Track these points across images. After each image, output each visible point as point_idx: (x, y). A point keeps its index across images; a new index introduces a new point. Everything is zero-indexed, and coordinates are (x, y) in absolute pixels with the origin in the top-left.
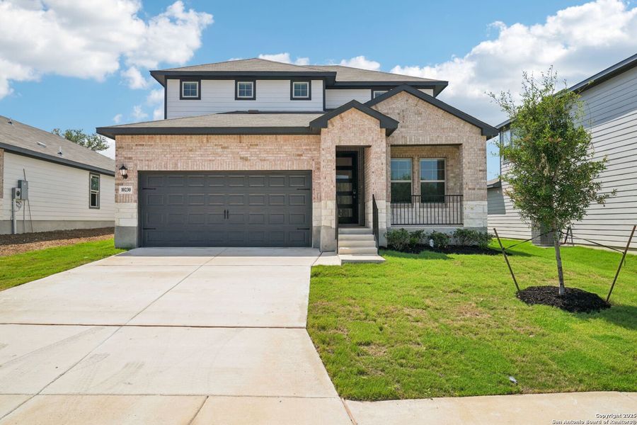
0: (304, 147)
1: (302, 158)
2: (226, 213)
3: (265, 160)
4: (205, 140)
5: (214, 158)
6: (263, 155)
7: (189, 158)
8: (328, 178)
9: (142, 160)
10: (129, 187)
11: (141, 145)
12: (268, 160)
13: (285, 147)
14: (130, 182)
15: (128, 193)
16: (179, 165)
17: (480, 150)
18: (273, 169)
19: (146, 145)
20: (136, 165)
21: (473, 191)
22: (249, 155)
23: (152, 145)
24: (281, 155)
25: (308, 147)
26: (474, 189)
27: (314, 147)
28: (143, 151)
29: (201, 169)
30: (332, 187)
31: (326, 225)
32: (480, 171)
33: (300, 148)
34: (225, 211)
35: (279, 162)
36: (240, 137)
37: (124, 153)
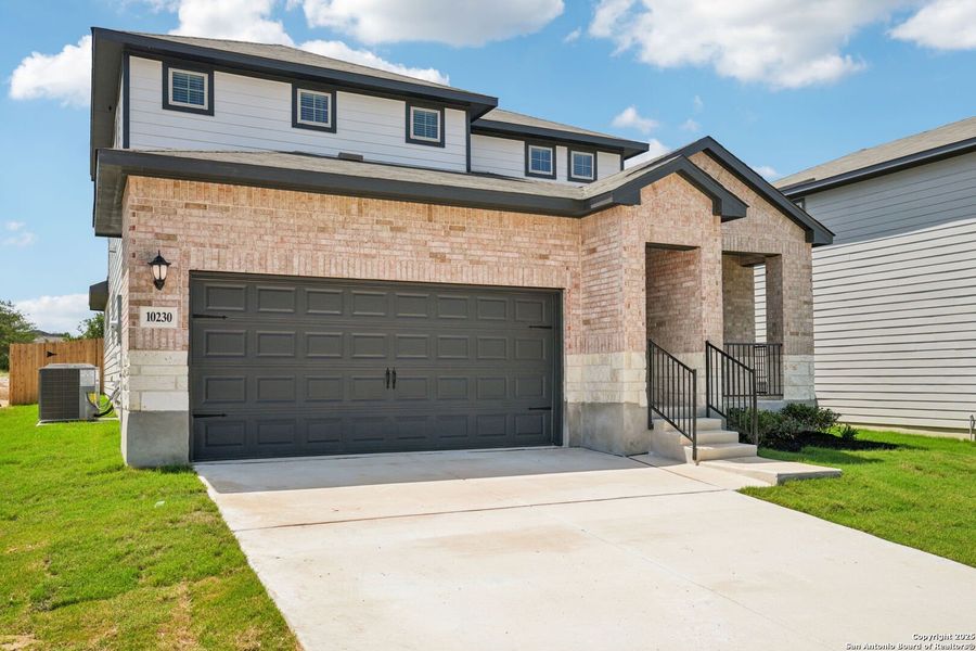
0: (552, 242)
1: (548, 262)
2: (391, 378)
3: (478, 263)
4: (354, 208)
5: (374, 251)
6: (477, 252)
7: (318, 248)
8: (634, 307)
9: (203, 245)
10: (167, 310)
11: (199, 206)
12: (485, 263)
13: (518, 239)
14: (169, 297)
15: (165, 325)
16: (296, 264)
17: (804, 267)
18: (495, 282)
19: (213, 208)
20: (187, 256)
21: (796, 338)
22: (447, 250)
23: (227, 209)
24: (511, 255)
25: (558, 242)
26: (797, 334)
27: (568, 243)
28: (206, 221)
29: (346, 276)
30: (640, 324)
31: (629, 400)
32: (805, 303)
33: (544, 242)
34: (388, 373)
35: (506, 268)
36: (430, 210)
37: (152, 223)
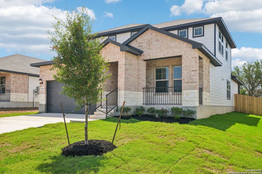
9: (47, 76)
11: (47, 70)
14: (43, 85)
20: (45, 78)
26: (189, 83)
32: (193, 71)
